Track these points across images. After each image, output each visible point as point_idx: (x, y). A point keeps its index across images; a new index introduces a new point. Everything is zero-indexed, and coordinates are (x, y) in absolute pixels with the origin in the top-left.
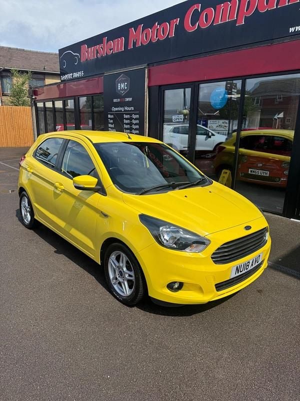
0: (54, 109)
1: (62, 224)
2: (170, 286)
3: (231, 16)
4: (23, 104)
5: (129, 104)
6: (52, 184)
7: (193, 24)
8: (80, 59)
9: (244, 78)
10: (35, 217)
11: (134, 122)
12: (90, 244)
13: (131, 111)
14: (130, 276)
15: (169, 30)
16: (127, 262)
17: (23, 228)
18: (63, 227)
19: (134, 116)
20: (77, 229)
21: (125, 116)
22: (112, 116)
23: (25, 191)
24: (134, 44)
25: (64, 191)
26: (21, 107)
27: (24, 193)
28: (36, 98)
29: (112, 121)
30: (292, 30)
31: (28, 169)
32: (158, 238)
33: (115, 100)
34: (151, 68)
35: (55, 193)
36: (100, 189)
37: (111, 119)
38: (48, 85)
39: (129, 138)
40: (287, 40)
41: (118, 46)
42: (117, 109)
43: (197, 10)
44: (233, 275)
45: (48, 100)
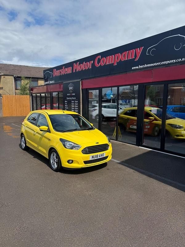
0: (41, 97)
1: (36, 145)
2: (68, 162)
3: (112, 61)
4: (26, 94)
5: (73, 96)
6: (33, 130)
7: (98, 64)
8: (53, 75)
9: (118, 87)
10: (27, 145)
11: (76, 104)
12: (45, 151)
13: (75, 99)
14: (57, 160)
15: (89, 65)
16: (56, 156)
17: (21, 150)
18: (36, 146)
19: (76, 102)
20: (41, 147)
21: (72, 102)
22: (67, 102)
23: (23, 134)
24: (76, 70)
25: (37, 133)
26: (25, 96)
27: (23, 135)
28: (32, 92)
29: (66, 104)
30: (133, 68)
31: (25, 125)
32: (64, 146)
33: (68, 95)
34: (83, 81)
35: (34, 134)
36: (49, 131)
37: (66, 103)
38: (40, 86)
39: (64, 112)
40: (131, 72)
41: (69, 71)
42: (69, 98)
43: (99, 58)
44: (91, 159)
45: (38, 93)
